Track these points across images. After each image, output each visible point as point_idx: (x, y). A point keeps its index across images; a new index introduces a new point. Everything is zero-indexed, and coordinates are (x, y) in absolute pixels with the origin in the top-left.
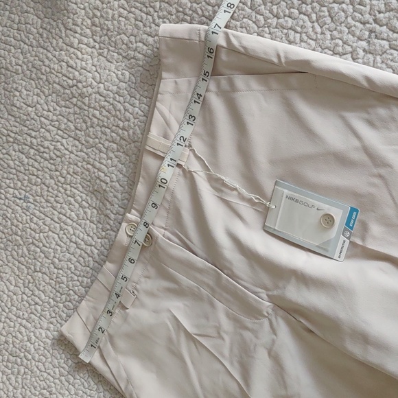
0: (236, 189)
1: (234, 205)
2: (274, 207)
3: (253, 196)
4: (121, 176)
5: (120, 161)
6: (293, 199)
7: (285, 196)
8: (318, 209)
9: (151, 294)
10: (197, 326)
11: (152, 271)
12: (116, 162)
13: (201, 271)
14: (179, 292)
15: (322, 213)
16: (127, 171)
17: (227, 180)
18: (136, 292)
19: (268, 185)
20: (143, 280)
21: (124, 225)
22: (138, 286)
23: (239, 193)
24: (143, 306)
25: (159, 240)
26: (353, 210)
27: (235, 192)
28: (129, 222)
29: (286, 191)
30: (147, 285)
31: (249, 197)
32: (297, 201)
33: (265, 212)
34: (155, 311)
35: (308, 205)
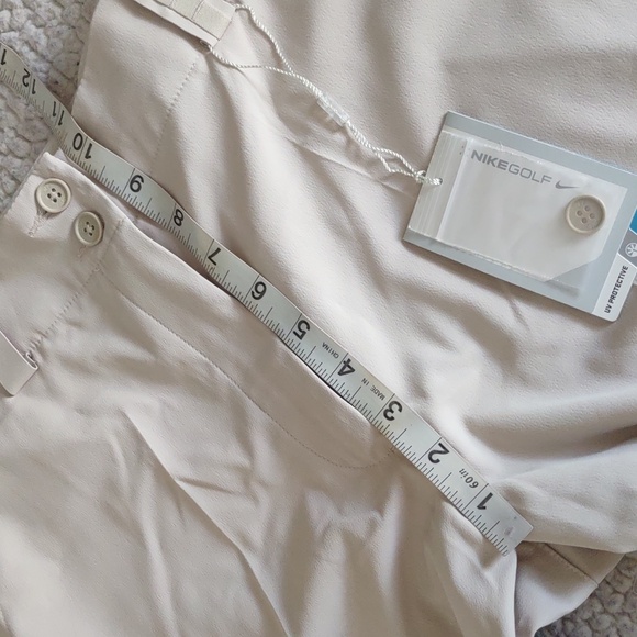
0: (342, 129)
2: (437, 181)
3: (381, 153)
5: (33, 18)
6: (490, 160)
7: (468, 153)
8: (558, 186)
9: (78, 367)
10: (194, 461)
11: (90, 314)
12: (22, 19)
13: (218, 322)
14: (153, 371)
16: (50, 46)
17: (326, 102)
18: (39, 358)
20: (62, 328)
21: (34, 181)
22: (47, 344)
23: (350, 141)
24: (52, 392)
27: (339, 137)
28: (49, 175)
29: (473, 142)
30: (73, 342)
31: (371, 153)
32: (502, 165)
33: (407, 196)
34: (84, 411)
35: (532, 175)
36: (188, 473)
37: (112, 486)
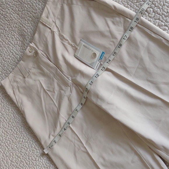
0: (67, 40)
1: (66, 46)
2: (79, 48)
3: (73, 44)
4: (31, 30)
5: (32, 25)
6: (85, 46)
7: (82, 45)
9: (34, 74)
10: (48, 87)
11: (36, 66)
12: (30, 25)
13: (51, 67)
14: (43, 74)
15: (93, 52)
17: (65, 36)
18: (29, 73)
19: (78, 40)
20: (32, 68)
21: (29, 47)
22: (30, 71)
23: (68, 42)
24: (31, 78)
25: (39, 54)
26: (103, 53)
27: (67, 41)
28: (30, 46)
29: (83, 43)
30: (34, 70)
31: (71, 44)
32: (86, 47)
33: (75, 50)
34: (35, 80)
35: (89, 49)
36: (47, 89)
37: (38, 91)
